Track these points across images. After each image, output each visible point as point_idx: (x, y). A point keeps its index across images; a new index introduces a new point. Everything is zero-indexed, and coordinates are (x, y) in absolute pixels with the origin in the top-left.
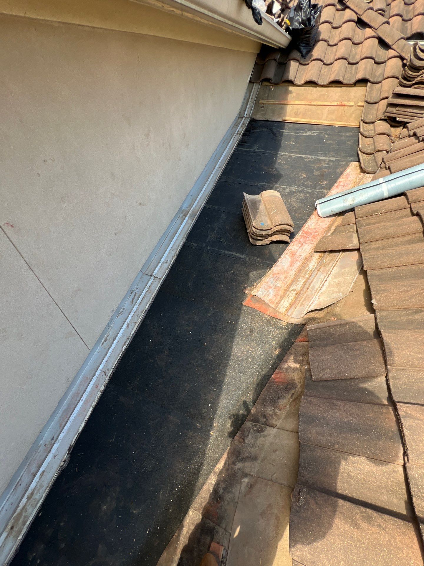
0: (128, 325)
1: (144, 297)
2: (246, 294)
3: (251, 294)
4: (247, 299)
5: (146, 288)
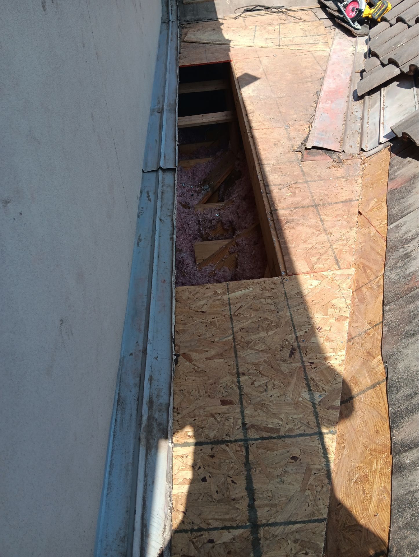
0: (161, 220)
1: (162, 193)
2: (299, 151)
3: (306, 149)
4: (305, 156)
5: (160, 182)
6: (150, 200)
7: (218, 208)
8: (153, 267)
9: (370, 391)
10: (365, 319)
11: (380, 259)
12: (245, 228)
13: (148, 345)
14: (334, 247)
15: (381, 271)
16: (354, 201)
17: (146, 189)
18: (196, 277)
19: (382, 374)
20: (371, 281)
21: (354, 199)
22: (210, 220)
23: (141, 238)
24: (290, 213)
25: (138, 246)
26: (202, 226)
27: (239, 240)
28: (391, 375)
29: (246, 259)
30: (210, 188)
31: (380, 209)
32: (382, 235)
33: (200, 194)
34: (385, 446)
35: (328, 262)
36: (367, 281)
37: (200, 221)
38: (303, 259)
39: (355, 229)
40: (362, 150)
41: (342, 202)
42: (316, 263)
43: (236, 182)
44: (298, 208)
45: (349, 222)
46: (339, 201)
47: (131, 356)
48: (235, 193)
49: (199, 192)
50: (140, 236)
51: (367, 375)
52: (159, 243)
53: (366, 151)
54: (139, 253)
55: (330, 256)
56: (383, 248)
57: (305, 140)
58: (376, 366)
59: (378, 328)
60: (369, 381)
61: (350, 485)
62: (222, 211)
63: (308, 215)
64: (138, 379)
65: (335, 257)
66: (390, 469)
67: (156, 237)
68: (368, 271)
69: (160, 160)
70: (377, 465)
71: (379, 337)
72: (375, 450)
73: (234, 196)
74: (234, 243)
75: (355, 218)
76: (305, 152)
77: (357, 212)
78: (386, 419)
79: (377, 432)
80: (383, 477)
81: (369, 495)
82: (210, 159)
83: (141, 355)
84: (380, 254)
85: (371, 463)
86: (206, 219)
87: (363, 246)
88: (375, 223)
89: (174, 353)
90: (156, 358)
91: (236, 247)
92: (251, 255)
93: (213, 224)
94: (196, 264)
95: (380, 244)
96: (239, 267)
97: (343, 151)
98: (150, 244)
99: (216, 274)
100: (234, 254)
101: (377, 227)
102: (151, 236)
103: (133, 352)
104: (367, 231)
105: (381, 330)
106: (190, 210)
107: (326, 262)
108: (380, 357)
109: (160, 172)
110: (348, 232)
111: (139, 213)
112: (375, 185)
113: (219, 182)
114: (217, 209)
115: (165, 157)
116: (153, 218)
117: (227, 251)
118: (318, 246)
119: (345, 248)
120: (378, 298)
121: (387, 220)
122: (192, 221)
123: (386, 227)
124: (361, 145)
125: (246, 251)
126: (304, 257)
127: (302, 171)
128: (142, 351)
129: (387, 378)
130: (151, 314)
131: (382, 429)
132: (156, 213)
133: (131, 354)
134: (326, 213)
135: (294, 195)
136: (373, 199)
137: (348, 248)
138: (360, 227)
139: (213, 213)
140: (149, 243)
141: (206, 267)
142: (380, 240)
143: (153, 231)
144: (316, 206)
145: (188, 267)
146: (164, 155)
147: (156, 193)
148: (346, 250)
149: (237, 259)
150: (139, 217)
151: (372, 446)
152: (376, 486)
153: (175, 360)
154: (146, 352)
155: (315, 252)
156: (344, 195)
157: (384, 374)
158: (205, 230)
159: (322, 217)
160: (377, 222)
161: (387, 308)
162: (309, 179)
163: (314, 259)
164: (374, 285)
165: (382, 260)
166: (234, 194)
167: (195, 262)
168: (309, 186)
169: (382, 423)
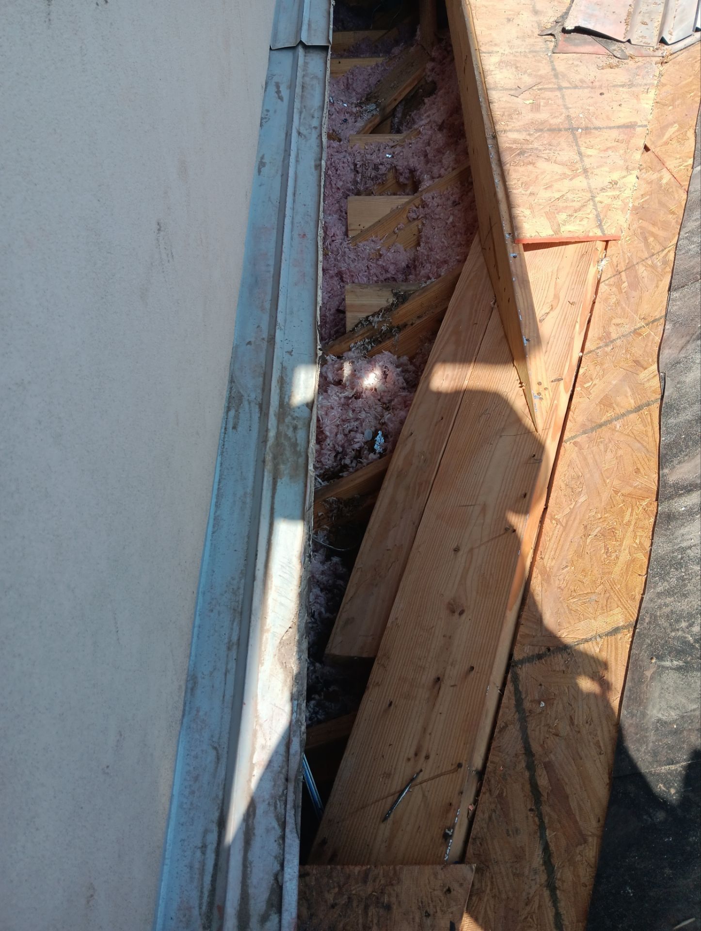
2: (551, 34)
3: (564, 31)
4: (560, 43)
5: (299, 68)
6: (281, 98)
7: (392, 144)
8: (285, 211)
9: (633, 416)
10: (636, 312)
11: (674, 221)
12: (440, 176)
13: (278, 331)
14: (597, 199)
15: (673, 239)
16: (640, 126)
17: (275, 79)
18: (346, 258)
19: (654, 392)
20: (653, 255)
21: (639, 124)
22: (375, 165)
23: (264, 161)
24: (528, 138)
25: (259, 174)
26: (360, 175)
27: (427, 197)
28: (670, 392)
29: (436, 229)
30: (378, 109)
31: (682, 140)
32: (681, 183)
33: (359, 119)
34: (648, 490)
35: (585, 222)
36: (646, 255)
37: (358, 166)
38: (544, 215)
39: (636, 172)
40: (663, 41)
41: (619, 127)
42: (565, 222)
43: (426, 100)
44: (541, 130)
45: (626, 161)
46: (612, 125)
47: (249, 346)
48: (423, 117)
49: (357, 116)
50: (262, 158)
51: (629, 393)
52: (296, 171)
53: (669, 43)
54: (260, 186)
55: (589, 214)
56: (680, 203)
57: (562, 17)
58: (646, 380)
59: (657, 326)
60: (632, 401)
61: (585, 542)
62: (398, 149)
63: (559, 144)
64: (261, 379)
65: (597, 216)
66: (652, 520)
67: (291, 160)
68: (651, 239)
69: (301, 29)
70: (631, 515)
71: (657, 338)
72: (630, 495)
73: (423, 122)
74: (417, 202)
75: (638, 155)
76: (560, 36)
77: (642, 146)
78: (653, 453)
79: (637, 471)
80: (640, 530)
81: (614, 556)
82: (380, 60)
83: (265, 345)
84: (673, 213)
85: (622, 512)
86: (369, 163)
87: (645, 201)
88: (671, 163)
89: (319, 347)
90: (290, 353)
91: (421, 209)
92: (447, 223)
93: (380, 172)
94: (348, 237)
95: (676, 196)
96: (422, 244)
97: (629, 41)
98: (280, 173)
99: (381, 255)
100: (416, 222)
101: (674, 171)
102: (282, 160)
103: (253, 340)
104: (655, 176)
105: (661, 328)
106: (342, 143)
107: (580, 223)
108: (656, 366)
109: (301, 51)
110: (624, 177)
111: (262, 119)
112: (677, 102)
113: (395, 100)
114: (388, 145)
115: (309, 25)
116: (285, 129)
117: (405, 216)
118: (570, 196)
119: (615, 202)
120: (661, 281)
121: (692, 159)
122: (344, 163)
123: (690, 169)
124: (661, 32)
125: (437, 217)
126: (546, 213)
127: (554, 69)
128: (266, 339)
129: (662, 397)
130: (281, 285)
131: (646, 467)
132: (293, 121)
133: (249, 343)
134: (588, 143)
135: (535, 107)
136: (671, 124)
137: (620, 203)
138: (644, 171)
139: (381, 151)
140: (278, 170)
141: (365, 243)
142: (677, 191)
143: (285, 151)
144: (572, 130)
145: (333, 241)
146: (309, 21)
147: (292, 86)
148: (616, 206)
149: (420, 231)
150: (261, 125)
151: (627, 490)
152: (626, 543)
153: (320, 357)
154: (274, 341)
155: (565, 204)
156: (623, 116)
157: (659, 391)
158: (366, 183)
159: (583, 149)
160: (675, 161)
161: (675, 295)
162: (564, 84)
163: (562, 216)
164: (658, 261)
165: (677, 222)
166: (422, 120)
167: (346, 234)
168: (563, 97)
169: (646, 460)
